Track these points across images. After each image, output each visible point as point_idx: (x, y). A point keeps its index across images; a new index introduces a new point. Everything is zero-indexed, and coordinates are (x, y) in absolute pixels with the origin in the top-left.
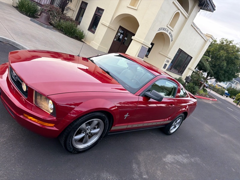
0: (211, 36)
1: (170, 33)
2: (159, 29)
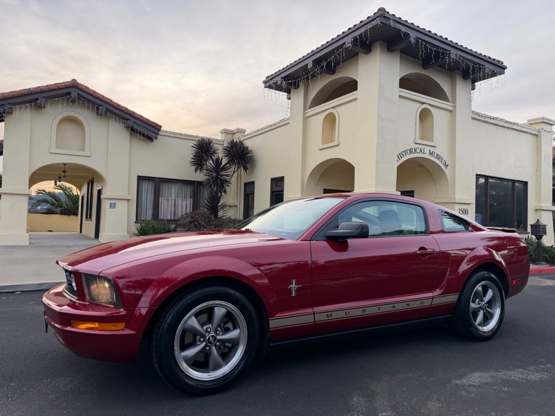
0: (542, 120)
1: (431, 153)
2: (400, 156)
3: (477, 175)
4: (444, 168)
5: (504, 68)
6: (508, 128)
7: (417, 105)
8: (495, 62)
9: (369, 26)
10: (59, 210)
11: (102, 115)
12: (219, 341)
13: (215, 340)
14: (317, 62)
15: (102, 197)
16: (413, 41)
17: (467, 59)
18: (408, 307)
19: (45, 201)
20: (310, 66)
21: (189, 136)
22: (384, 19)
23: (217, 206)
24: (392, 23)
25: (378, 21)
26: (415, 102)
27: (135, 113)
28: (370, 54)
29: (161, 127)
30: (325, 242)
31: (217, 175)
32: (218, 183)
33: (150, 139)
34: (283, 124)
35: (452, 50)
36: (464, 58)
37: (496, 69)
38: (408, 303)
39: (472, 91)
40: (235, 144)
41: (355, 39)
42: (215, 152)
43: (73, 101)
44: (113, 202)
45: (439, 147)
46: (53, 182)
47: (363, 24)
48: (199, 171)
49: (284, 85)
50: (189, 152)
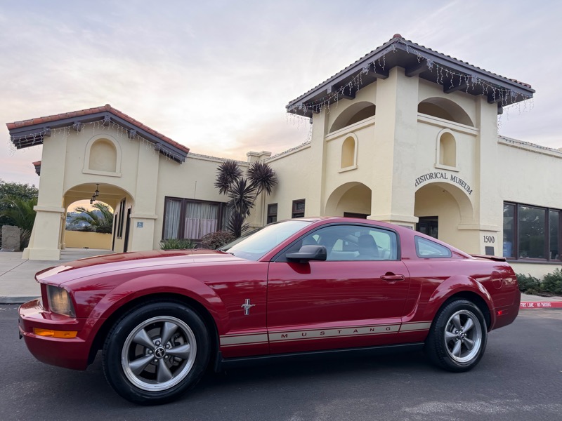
1: (453, 179)
2: (418, 181)
3: (504, 201)
4: (467, 193)
5: (532, 92)
6: (540, 153)
7: (438, 130)
8: (522, 86)
9: (385, 52)
10: (95, 228)
11: (132, 138)
12: (168, 354)
13: (163, 353)
14: (336, 87)
15: (131, 216)
16: (430, 65)
17: (490, 83)
18: (372, 332)
19: (84, 219)
20: (329, 91)
21: (216, 158)
22: (399, 45)
23: (240, 227)
24: (407, 49)
25: (393, 48)
26: (436, 127)
27: (164, 136)
28: (388, 79)
29: (189, 150)
30: (286, 264)
31: (241, 197)
32: (242, 204)
33: (178, 161)
34: (305, 148)
35: (474, 75)
36: (486, 82)
37: (523, 93)
38: (372, 328)
39: (499, 116)
40: (259, 167)
41: (372, 65)
42: (239, 174)
43: (106, 125)
44: (140, 221)
45: (462, 171)
46: (89, 201)
47: (379, 50)
48: (223, 192)
49: (305, 110)
50: (214, 174)
